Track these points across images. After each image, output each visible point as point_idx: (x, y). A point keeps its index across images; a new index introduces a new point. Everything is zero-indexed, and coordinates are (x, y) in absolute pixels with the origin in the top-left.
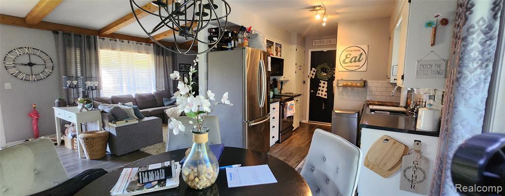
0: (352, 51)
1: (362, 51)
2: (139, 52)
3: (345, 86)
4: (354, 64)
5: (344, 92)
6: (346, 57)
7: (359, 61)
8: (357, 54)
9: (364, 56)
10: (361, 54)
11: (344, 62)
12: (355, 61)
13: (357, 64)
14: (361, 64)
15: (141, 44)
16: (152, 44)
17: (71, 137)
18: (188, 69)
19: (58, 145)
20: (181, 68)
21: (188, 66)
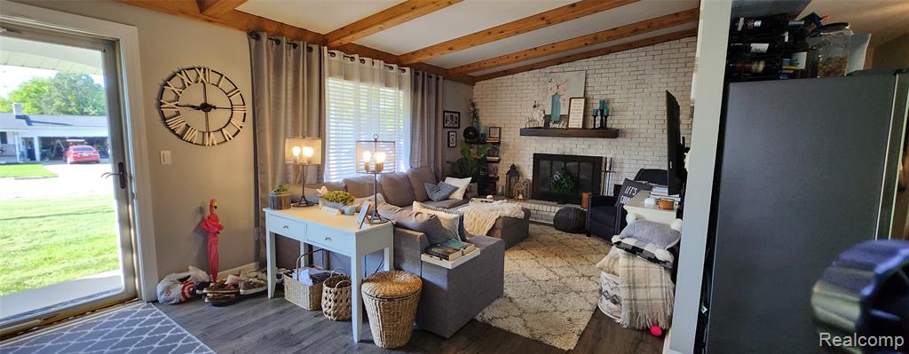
2: (387, 86)
15: (391, 68)
16: (408, 69)
17: (310, 283)
18: (456, 123)
19: (269, 297)
20: (444, 121)
21: (457, 115)
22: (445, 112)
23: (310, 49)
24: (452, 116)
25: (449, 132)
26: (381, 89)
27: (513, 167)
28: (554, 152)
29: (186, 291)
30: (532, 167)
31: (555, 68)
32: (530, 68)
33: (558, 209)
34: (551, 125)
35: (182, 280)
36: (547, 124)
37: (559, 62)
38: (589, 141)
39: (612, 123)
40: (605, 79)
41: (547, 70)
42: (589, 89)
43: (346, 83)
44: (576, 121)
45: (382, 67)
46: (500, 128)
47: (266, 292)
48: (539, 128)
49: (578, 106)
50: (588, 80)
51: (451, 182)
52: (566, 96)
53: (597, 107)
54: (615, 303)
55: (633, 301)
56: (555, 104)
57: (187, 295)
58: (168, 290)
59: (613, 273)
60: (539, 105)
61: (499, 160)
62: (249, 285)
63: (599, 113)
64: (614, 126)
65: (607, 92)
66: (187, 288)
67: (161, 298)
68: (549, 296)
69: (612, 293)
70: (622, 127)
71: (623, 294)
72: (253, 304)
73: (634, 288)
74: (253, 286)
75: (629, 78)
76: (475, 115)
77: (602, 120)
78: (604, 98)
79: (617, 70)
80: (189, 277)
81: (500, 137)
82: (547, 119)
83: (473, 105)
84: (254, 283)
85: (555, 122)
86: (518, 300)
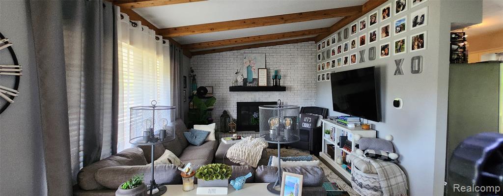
15: (159, 39)
16: (168, 42)
18: (185, 84)
25: (183, 91)
27: (224, 112)
30: (236, 111)
34: (248, 84)
36: (245, 84)
40: (275, 59)
42: (267, 64)
44: (263, 83)
46: (213, 87)
48: (240, 86)
49: (263, 74)
50: (267, 59)
51: (200, 128)
52: (255, 67)
53: (273, 74)
55: (390, 187)
56: (249, 72)
60: (239, 73)
64: (283, 85)
65: (277, 66)
69: (372, 185)
71: (382, 185)
73: (389, 179)
78: (276, 69)
81: (213, 93)
82: (245, 81)
83: (192, 71)
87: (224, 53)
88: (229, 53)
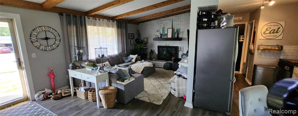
0: (271, 26)
1: (280, 26)
2: (108, 27)
3: (264, 50)
4: (272, 34)
5: (263, 53)
6: (267, 30)
7: (277, 32)
8: (276, 28)
9: (281, 29)
10: (279, 28)
11: (264, 33)
12: (273, 33)
13: (275, 34)
14: (278, 34)
15: (109, 21)
16: (115, 21)
17: (84, 91)
18: (133, 37)
19: (72, 96)
20: (129, 37)
21: (133, 35)
22: (129, 34)
23: (81, 17)
24: (131, 35)
25: (131, 40)
26: (106, 28)
27: (152, 50)
28: (164, 45)
29: (45, 96)
30: (157, 50)
31: (163, 19)
32: (156, 19)
33: (165, 63)
34: (163, 37)
35: (43, 93)
36: (161, 36)
37: (164, 17)
38: (173, 42)
39: (180, 36)
40: (178, 23)
41: (161, 20)
42: (173, 25)
43: (94, 27)
44: (170, 36)
45: (106, 21)
46: (147, 38)
47: (71, 95)
48: (158, 38)
49: (170, 31)
50: (173, 23)
51: (131, 56)
52: (166, 28)
53: (176, 31)
54: (174, 90)
55: (179, 89)
56: (163, 31)
57: (45, 97)
58: (39, 96)
59: (174, 82)
60: (159, 31)
61: (147, 48)
62: (65, 93)
63: (176, 33)
64: (181, 37)
65: (179, 26)
66: (45, 95)
67: (37, 99)
68: (158, 90)
69: (174, 88)
70: (183, 37)
71: (176, 88)
72: (67, 99)
73: (179, 86)
74: (67, 93)
75: (185, 22)
76: (139, 35)
77: (177, 35)
78: (178, 28)
79: (181, 20)
80: (45, 92)
81: (147, 41)
82: (161, 35)
83: (138, 31)
84: (67, 92)
85: (164, 36)
86: (148, 92)
87: (152, 21)
88: (155, 21)
